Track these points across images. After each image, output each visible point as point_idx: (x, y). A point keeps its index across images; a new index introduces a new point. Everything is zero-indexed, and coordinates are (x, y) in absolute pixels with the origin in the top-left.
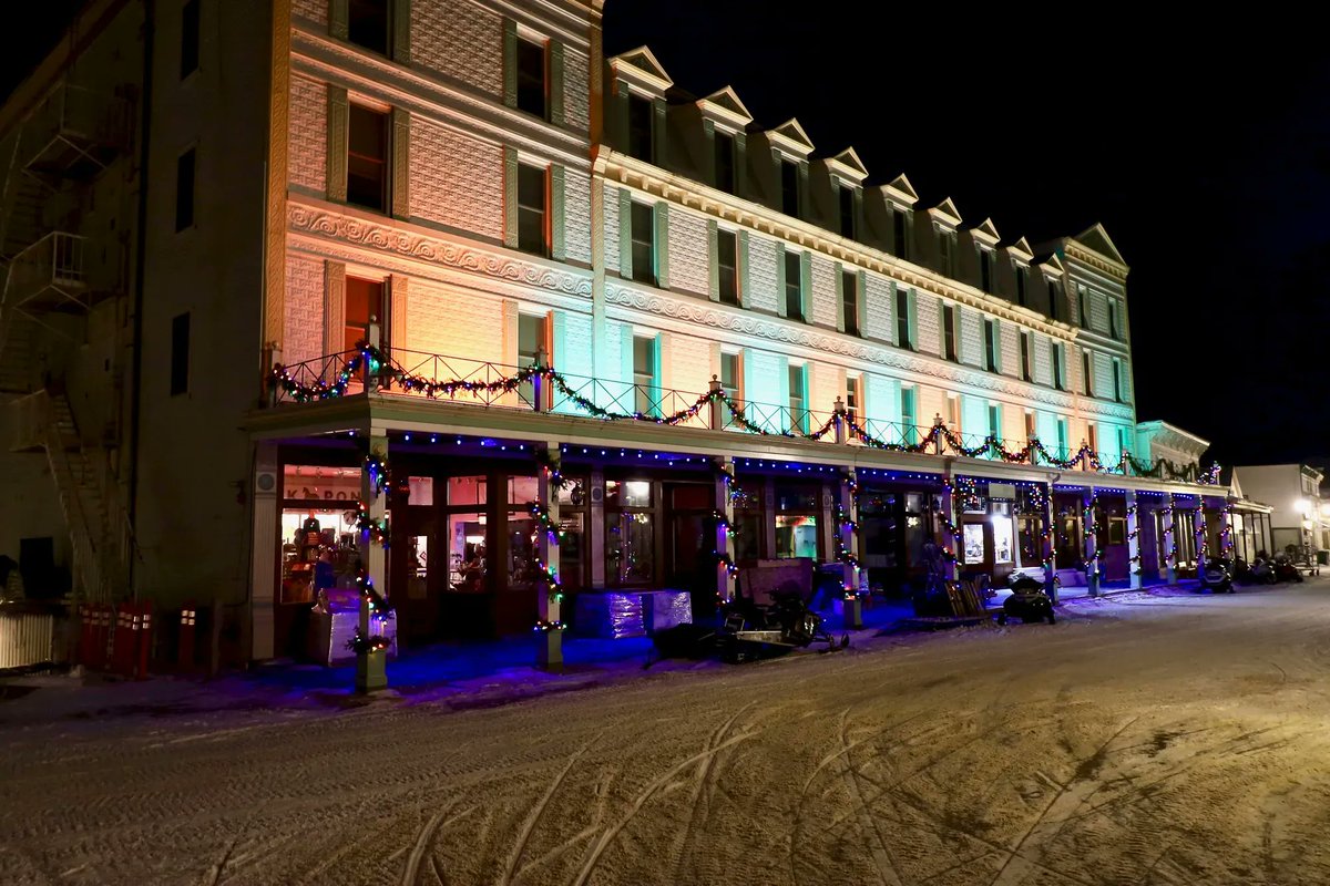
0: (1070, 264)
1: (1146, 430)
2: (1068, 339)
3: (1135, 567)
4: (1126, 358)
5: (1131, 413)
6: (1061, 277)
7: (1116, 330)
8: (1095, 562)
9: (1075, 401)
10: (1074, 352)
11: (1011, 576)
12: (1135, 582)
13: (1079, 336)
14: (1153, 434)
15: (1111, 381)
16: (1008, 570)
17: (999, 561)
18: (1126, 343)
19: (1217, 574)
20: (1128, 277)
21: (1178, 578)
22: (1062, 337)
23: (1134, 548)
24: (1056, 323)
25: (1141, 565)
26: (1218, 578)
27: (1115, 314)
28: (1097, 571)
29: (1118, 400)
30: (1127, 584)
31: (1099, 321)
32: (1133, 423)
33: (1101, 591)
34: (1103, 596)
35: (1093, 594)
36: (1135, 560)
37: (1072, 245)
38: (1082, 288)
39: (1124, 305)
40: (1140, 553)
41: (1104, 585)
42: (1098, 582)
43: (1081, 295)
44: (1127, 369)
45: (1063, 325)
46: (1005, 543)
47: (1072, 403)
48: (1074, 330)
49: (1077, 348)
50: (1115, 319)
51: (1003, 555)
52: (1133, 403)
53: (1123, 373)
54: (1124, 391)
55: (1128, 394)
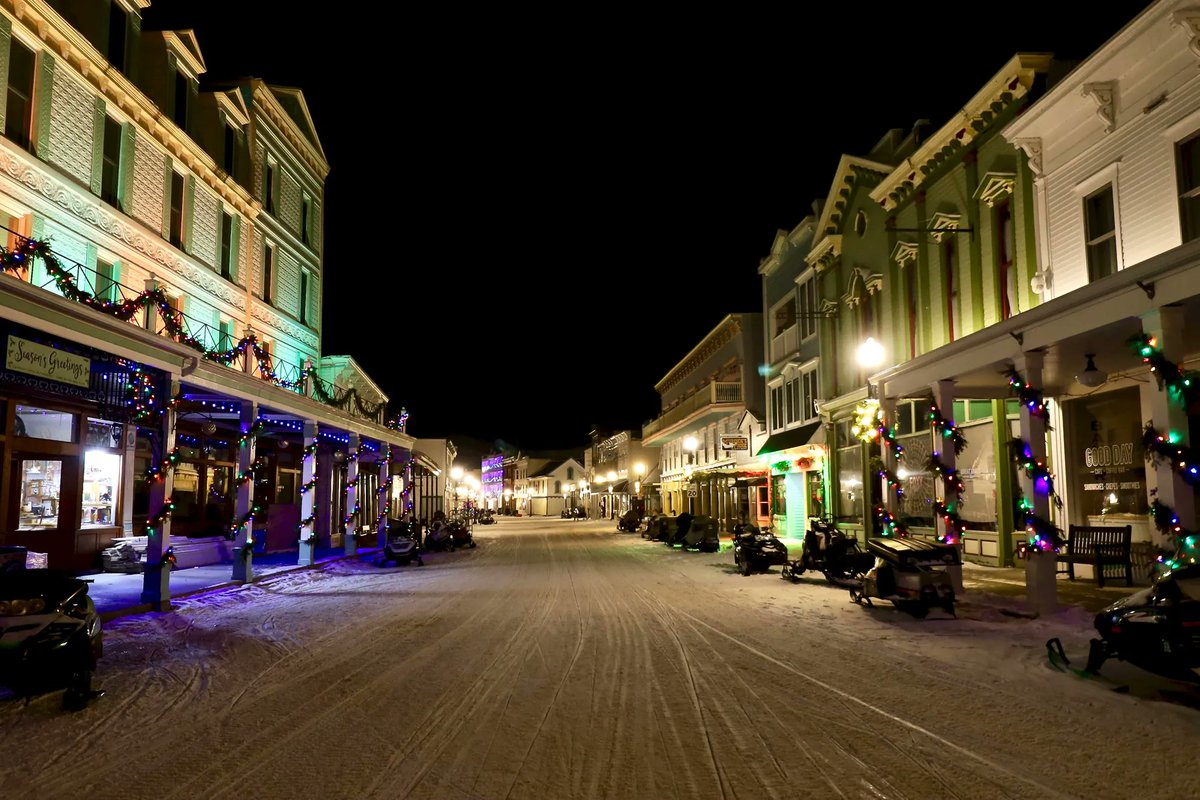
0: (259, 118)
1: (332, 365)
2: (246, 215)
3: (306, 533)
4: (316, 274)
5: (316, 342)
6: (244, 127)
7: (309, 236)
8: (249, 526)
9: (248, 302)
10: (252, 236)
11: (108, 552)
12: (305, 554)
13: (260, 217)
14: (338, 370)
15: (297, 294)
16: (105, 540)
17: (87, 524)
18: (318, 256)
19: (404, 540)
20: (327, 177)
21: (358, 547)
22: (237, 206)
23: (307, 504)
24: (230, 180)
25: (315, 530)
26: (406, 546)
27: (308, 216)
28: (250, 541)
29: (303, 322)
30: (293, 558)
31: (290, 212)
32: (317, 354)
33: (253, 570)
34: (256, 580)
35: (240, 578)
36: (307, 522)
37: (263, 92)
38: (271, 160)
39: (319, 208)
40: (316, 512)
41: (257, 562)
42: (250, 558)
43: (269, 171)
44: (316, 286)
45: (240, 190)
46: (107, 497)
47: (243, 304)
48: (255, 204)
49: (258, 234)
50: (308, 221)
51: (102, 515)
52: (320, 331)
53: (311, 290)
54: (310, 313)
55: (315, 317)
